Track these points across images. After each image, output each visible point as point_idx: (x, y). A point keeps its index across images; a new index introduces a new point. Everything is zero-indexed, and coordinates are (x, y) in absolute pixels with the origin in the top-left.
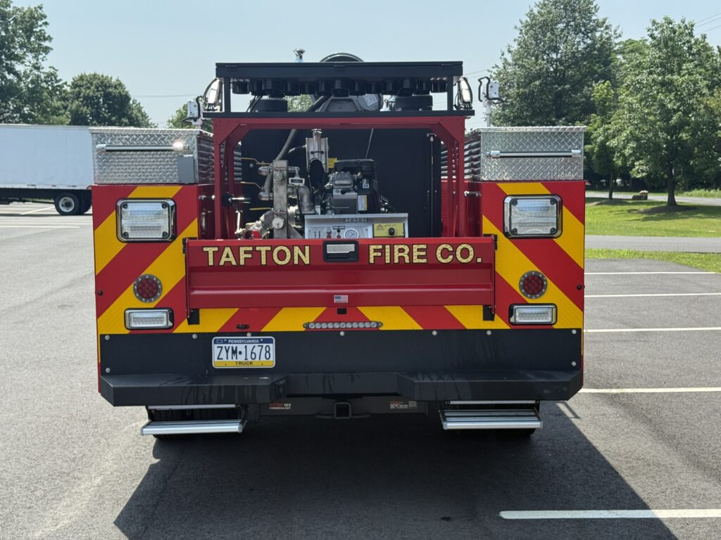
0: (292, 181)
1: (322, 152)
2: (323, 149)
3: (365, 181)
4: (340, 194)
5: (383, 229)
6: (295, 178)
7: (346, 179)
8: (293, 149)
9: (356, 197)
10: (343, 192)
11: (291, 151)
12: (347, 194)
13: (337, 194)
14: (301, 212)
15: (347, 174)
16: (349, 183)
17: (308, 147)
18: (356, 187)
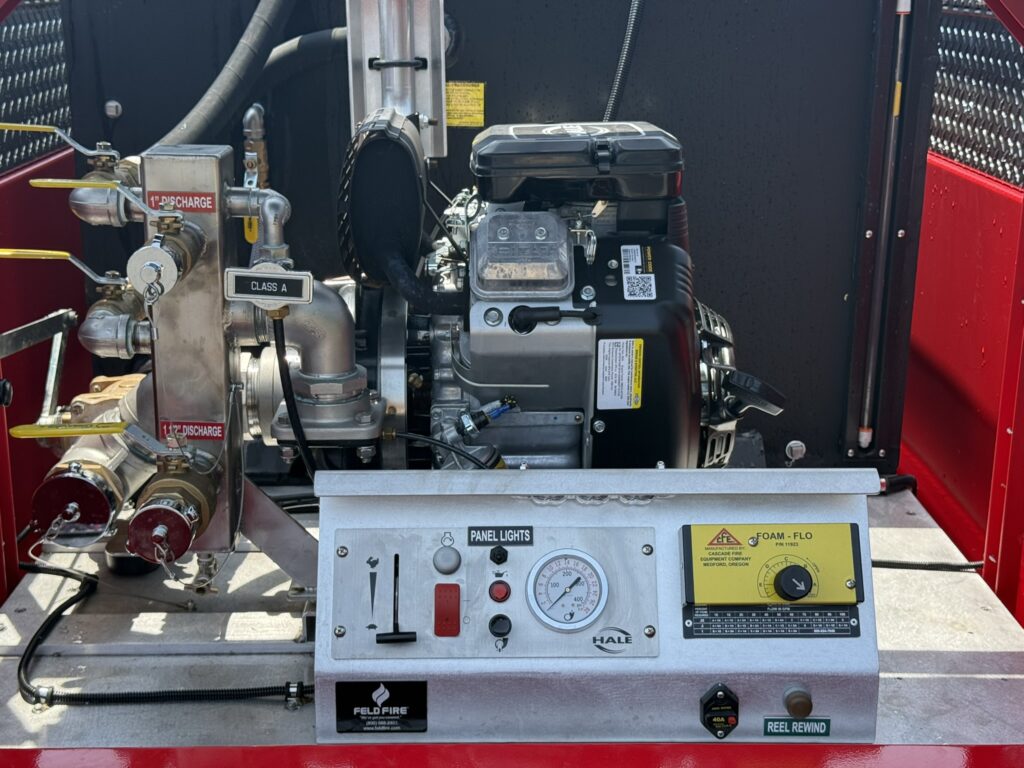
0: (243, 285)
1: (421, 64)
2: (424, 50)
3: (632, 256)
4: (505, 328)
5: (740, 561)
6: (262, 269)
7: (539, 254)
8: (292, 44)
9: (588, 348)
10: (523, 321)
11: (278, 51)
12: (541, 329)
13: (487, 326)
14: (298, 429)
15: (545, 226)
16: (556, 276)
17: (358, 33)
18: (589, 292)
